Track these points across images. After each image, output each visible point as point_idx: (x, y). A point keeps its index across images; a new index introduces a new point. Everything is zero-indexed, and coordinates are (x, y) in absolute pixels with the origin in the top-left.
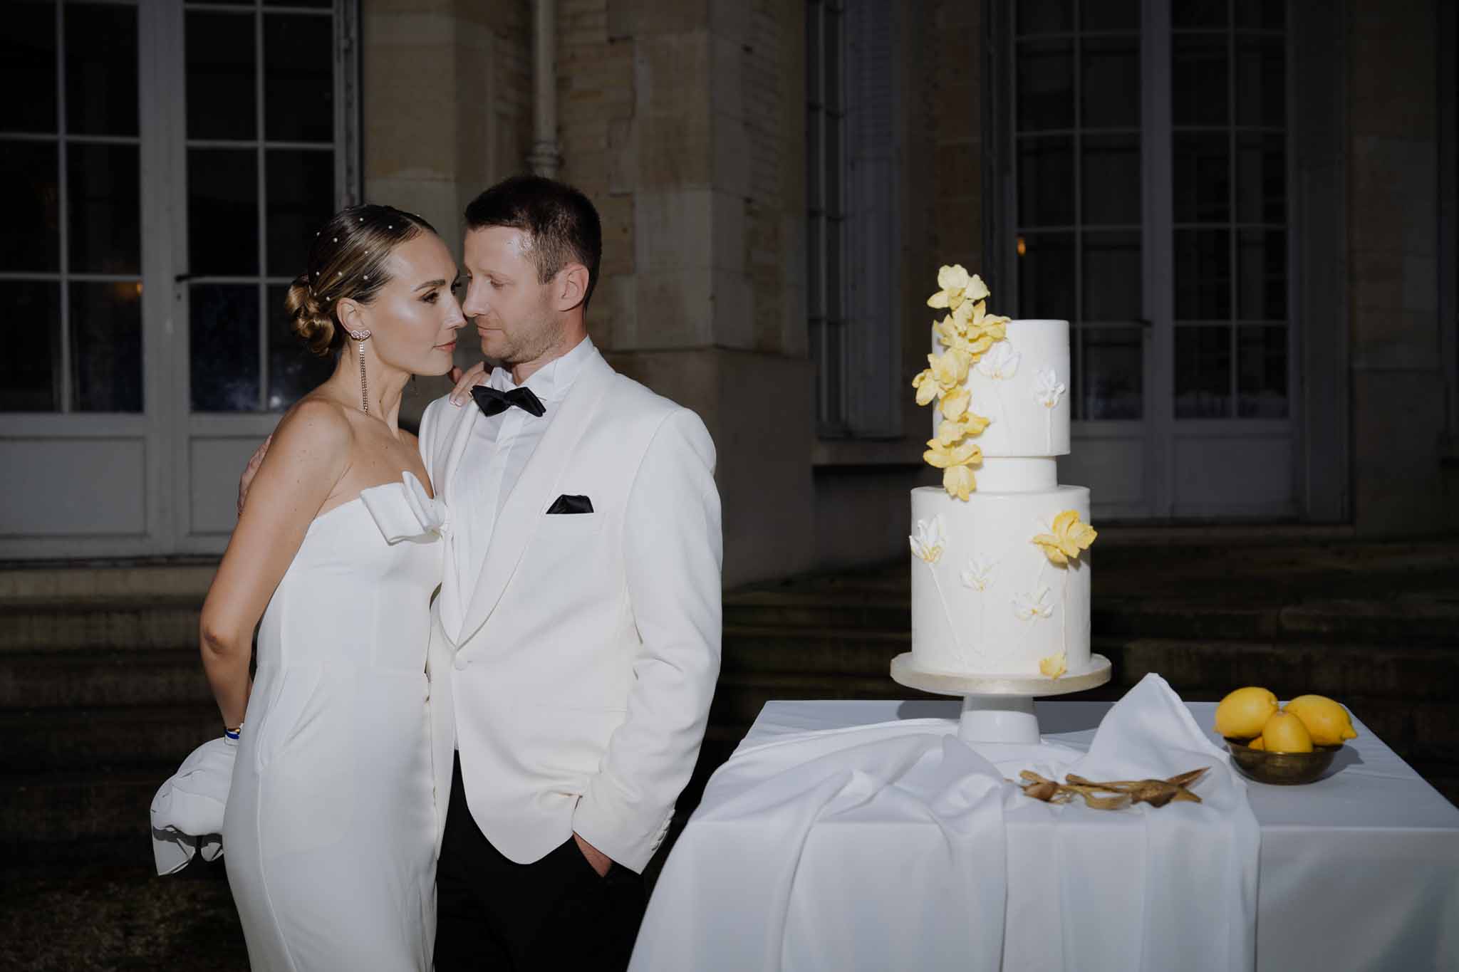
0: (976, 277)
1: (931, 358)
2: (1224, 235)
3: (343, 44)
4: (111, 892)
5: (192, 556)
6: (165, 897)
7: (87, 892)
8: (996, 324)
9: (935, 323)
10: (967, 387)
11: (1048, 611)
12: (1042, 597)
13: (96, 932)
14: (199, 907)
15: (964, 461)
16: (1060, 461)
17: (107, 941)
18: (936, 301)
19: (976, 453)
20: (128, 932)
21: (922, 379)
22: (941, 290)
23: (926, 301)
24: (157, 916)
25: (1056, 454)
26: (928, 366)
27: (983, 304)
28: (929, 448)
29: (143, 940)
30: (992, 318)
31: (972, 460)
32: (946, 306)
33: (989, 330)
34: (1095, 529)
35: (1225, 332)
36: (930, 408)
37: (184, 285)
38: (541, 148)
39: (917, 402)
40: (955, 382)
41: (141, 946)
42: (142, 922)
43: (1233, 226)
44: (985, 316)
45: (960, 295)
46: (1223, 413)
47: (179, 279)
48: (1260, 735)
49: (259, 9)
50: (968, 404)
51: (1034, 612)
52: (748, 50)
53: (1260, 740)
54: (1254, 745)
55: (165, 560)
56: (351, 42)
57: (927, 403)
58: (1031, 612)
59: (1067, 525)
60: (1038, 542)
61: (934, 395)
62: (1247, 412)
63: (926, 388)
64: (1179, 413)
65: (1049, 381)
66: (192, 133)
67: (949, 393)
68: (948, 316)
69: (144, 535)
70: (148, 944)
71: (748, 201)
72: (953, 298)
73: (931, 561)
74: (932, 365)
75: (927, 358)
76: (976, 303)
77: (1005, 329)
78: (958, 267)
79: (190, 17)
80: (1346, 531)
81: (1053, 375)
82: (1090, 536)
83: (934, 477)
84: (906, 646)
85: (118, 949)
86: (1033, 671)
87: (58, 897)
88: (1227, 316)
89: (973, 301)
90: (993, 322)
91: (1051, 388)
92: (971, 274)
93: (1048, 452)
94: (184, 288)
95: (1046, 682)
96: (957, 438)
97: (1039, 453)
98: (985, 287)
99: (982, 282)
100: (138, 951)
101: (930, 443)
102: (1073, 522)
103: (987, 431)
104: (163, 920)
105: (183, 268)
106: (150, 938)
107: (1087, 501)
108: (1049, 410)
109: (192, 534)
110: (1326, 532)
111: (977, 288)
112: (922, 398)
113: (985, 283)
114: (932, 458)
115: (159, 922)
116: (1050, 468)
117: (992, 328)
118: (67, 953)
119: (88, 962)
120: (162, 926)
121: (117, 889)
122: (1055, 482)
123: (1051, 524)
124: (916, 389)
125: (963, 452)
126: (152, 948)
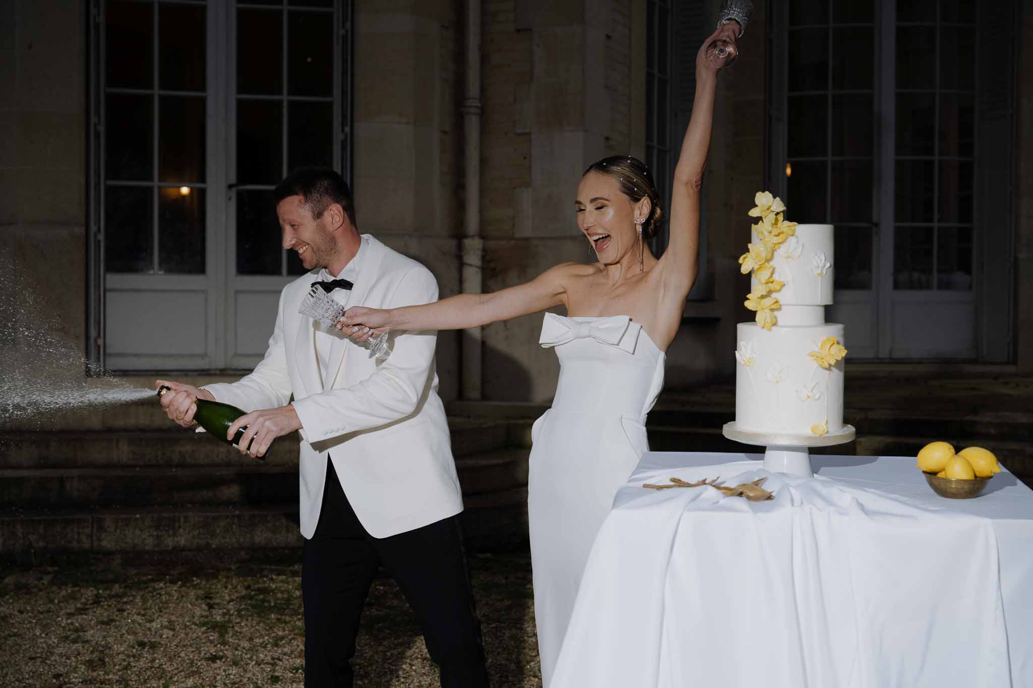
0: (778, 198)
1: (750, 246)
2: (930, 164)
3: (342, 32)
4: (195, 583)
5: (236, 370)
6: (230, 587)
7: (180, 583)
8: (789, 226)
9: (753, 225)
10: (772, 263)
11: (817, 396)
12: (814, 388)
13: (190, 606)
14: (253, 593)
15: (768, 307)
16: (827, 308)
17: (198, 611)
18: (753, 213)
19: (777, 302)
20: (211, 607)
21: (745, 258)
22: (757, 206)
23: (748, 212)
24: (227, 598)
25: (825, 304)
26: (748, 251)
27: (782, 214)
28: (748, 299)
29: (221, 612)
30: (787, 223)
31: (773, 307)
32: (759, 215)
33: (785, 230)
34: (846, 348)
35: (930, 231)
36: (749, 275)
37: (234, 190)
38: (469, 102)
39: (742, 272)
40: (764, 261)
41: (220, 615)
42: (217, 601)
43: (936, 158)
44: (783, 221)
45: (768, 209)
46: (927, 286)
47: (230, 187)
48: (944, 470)
49: (285, 7)
50: (772, 273)
51: (809, 397)
52: (608, 37)
53: (943, 473)
54: (939, 475)
55: (218, 372)
56: (347, 31)
57: (748, 272)
58: (807, 397)
59: (829, 346)
60: (812, 355)
61: (751, 268)
62: (945, 286)
63: (747, 264)
64: (897, 286)
65: (821, 261)
66: (241, 89)
67: (760, 267)
68: (761, 222)
69: (204, 356)
70: (224, 614)
71: (607, 139)
72: (763, 211)
73: (748, 366)
74: (750, 250)
75: (747, 246)
76: (777, 214)
77: (795, 230)
78: (767, 192)
79: (240, 13)
80: (1011, 369)
81: (823, 258)
82: (844, 353)
83: (750, 316)
84: (732, 417)
85: (207, 617)
86: (808, 432)
87: (162, 585)
88: (931, 220)
89: (775, 213)
90: (786, 226)
91: (821, 265)
92: (774, 197)
93: (819, 303)
94: (233, 193)
95: (814, 438)
96: (764, 293)
97: (814, 303)
98: (783, 205)
99: (781, 202)
100: (218, 618)
101: (748, 296)
102: (833, 344)
103: (784, 289)
104: (232, 600)
105: (233, 179)
106: (225, 611)
107: (842, 332)
108: (820, 278)
109: (236, 355)
110: (996, 369)
111: (778, 205)
112: (744, 270)
113: (783, 202)
114: (749, 305)
115: (229, 602)
116: (821, 312)
117: (786, 229)
118: (173, 618)
119: (188, 624)
120: (232, 603)
121: (199, 581)
122: (823, 321)
123: (820, 344)
124: (741, 265)
125: (768, 302)
126: (227, 617)
